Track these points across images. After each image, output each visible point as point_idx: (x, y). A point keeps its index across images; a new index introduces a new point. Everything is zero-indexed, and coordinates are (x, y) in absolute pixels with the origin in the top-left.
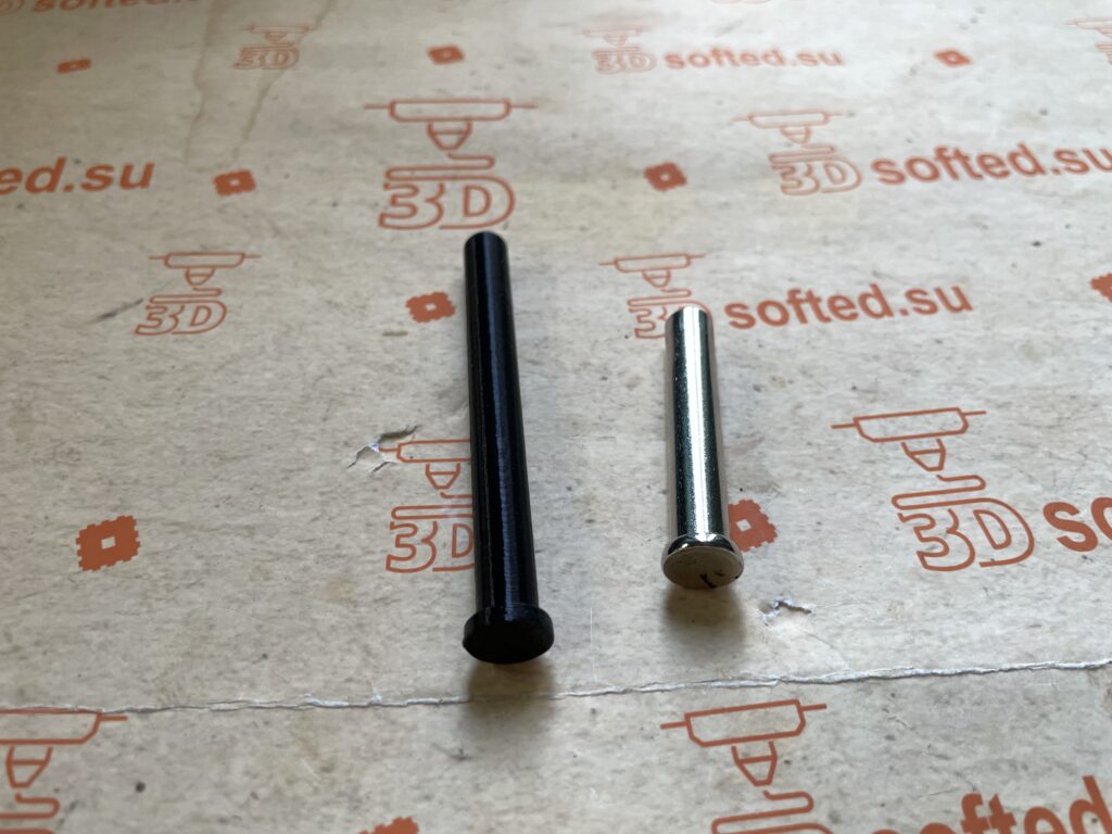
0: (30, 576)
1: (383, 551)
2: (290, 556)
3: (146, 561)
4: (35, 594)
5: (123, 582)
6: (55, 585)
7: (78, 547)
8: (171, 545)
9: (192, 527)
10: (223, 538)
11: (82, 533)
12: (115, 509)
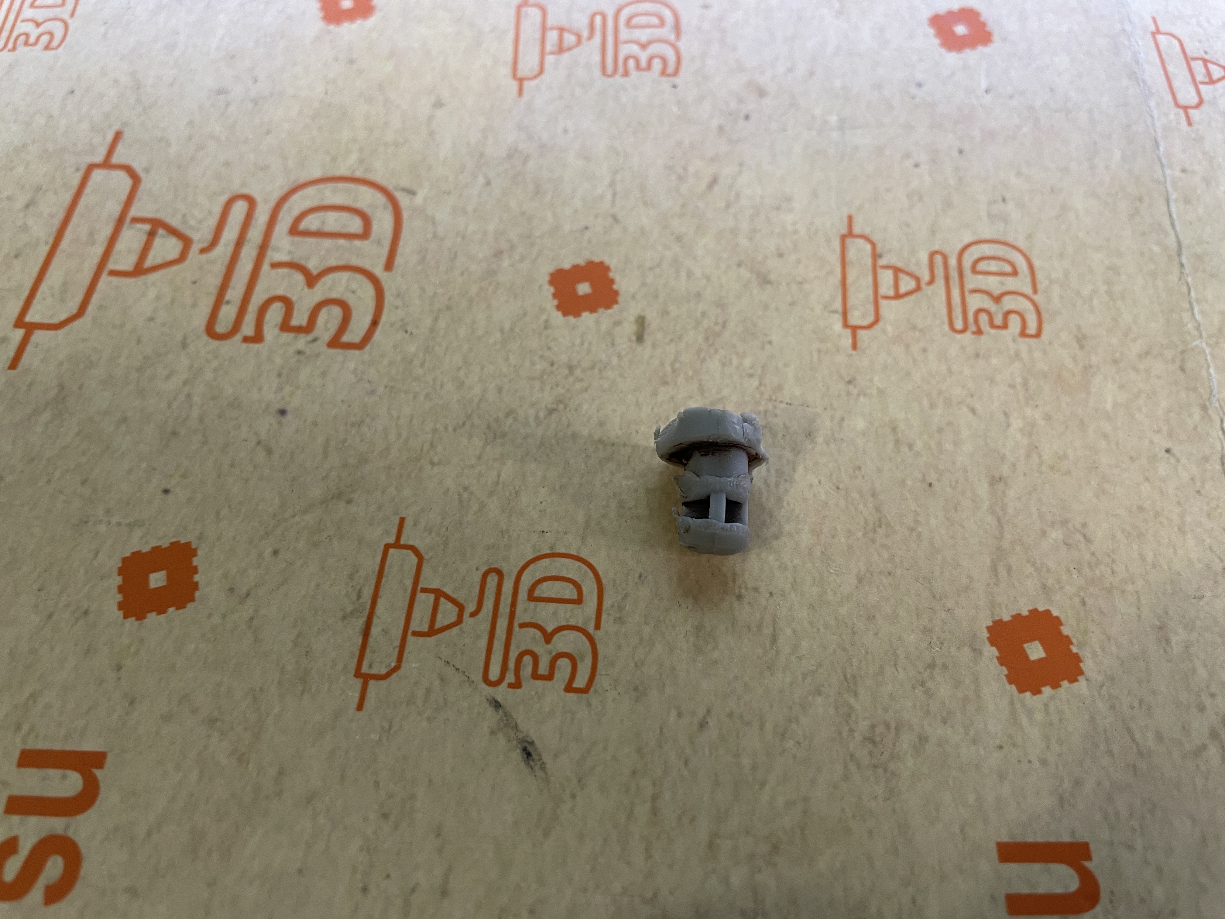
0: (1102, 747)
1: (1014, 340)
2: (1030, 435)
3: (1056, 597)
4: (1129, 730)
5: (1093, 620)
6: (1112, 707)
7: (1047, 691)
8: (1030, 569)
9: (999, 548)
10: (1011, 511)
11: (1021, 691)
12: (977, 652)
